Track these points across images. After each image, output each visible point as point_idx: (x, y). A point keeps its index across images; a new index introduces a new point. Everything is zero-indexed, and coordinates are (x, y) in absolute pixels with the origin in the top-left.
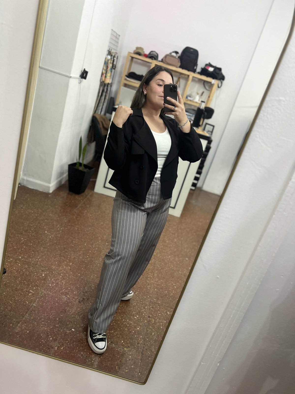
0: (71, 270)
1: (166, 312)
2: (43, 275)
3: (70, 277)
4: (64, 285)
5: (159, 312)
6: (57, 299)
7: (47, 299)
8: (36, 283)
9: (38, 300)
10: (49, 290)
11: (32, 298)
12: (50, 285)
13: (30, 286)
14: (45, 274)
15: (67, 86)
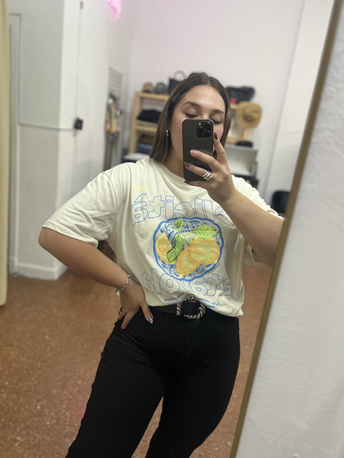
0: (79, 391)
1: (226, 444)
2: (39, 408)
3: (78, 404)
4: (68, 420)
5: (214, 445)
6: (56, 447)
7: (41, 449)
8: (27, 423)
9: (28, 452)
10: (46, 432)
11: (19, 451)
12: (48, 423)
13: (18, 430)
14: (41, 406)
15: (56, 141)
